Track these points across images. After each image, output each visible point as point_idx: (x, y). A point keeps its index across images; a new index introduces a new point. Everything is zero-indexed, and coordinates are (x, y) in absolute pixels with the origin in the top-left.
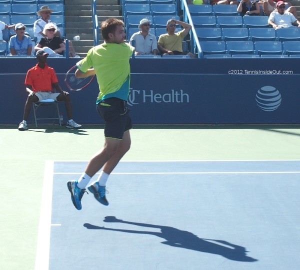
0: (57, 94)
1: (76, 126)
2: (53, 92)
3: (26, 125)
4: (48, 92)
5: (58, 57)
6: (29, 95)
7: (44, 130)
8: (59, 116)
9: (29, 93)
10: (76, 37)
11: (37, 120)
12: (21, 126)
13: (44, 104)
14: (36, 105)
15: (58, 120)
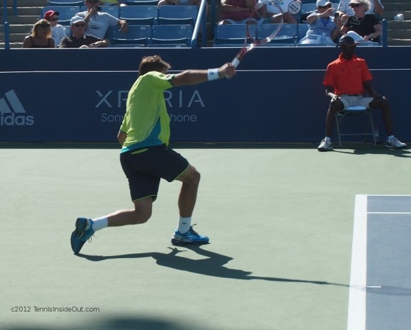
0: (370, 100)
1: (398, 146)
2: (365, 96)
3: (330, 143)
4: (356, 95)
5: (371, 45)
6: (332, 101)
7: (352, 151)
8: (374, 131)
9: (331, 98)
10: (399, 15)
11: (341, 137)
12: (322, 145)
13: (352, 112)
14: (339, 114)
15: (373, 136)
